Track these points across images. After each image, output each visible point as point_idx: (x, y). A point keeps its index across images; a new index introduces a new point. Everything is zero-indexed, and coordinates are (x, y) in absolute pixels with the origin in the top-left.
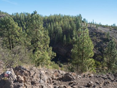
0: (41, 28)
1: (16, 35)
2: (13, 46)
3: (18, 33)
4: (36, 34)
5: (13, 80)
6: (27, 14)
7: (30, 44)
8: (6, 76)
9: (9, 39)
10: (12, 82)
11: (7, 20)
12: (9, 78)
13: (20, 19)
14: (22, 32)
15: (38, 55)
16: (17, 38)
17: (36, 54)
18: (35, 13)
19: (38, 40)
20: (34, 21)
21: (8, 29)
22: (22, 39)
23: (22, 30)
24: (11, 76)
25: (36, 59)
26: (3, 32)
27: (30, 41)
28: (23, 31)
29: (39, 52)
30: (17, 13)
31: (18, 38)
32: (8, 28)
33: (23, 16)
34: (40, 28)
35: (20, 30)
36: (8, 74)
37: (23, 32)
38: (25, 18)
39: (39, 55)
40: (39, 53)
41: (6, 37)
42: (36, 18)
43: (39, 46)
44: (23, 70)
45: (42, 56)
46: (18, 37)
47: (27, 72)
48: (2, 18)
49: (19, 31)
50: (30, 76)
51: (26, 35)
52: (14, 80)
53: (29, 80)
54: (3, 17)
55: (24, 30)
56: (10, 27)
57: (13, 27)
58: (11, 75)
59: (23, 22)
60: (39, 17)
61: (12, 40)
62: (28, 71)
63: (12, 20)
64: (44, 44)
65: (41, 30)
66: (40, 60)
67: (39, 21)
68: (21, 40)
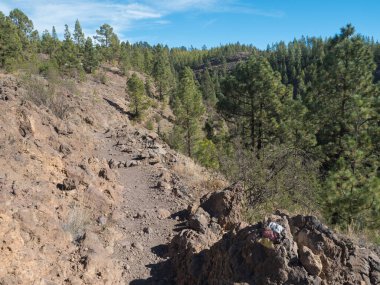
0: (365, 87)
1: (273, 110)
2: (260, 142)
3: (280, 105)
4: (342, 108)
5: (289, 255)
6: (312, 40)
7: (315, 142)
8: (269, 236)
9: (253, 121)
10: (286, 262)
11: (252, 67)
12: (279, 247)
13: (287, 61)
14: (292, 103)
15: (338, 185)
16: (274, 120)
17: (335, 180)
18: (347, 32)
19: (344, 131)
20: (341, 63)
21: (252, 93)
22: (289, 124)
23: (291, 95)
24: (282, 239)
25: (330, 198)
26: (240, 102)
27: (316, 132)
28: (295, 98)
29: (348, 173)
30: (282, 44)
31: (278, 121)
32: (253, 88)
33: (297, 51)
34: (358, 88)
35: (286, 95)
36: (275, 232)
37: (296, 102)
38: (304, 57)
39: (344, 185)
40: (346, 179)
41: (246, 115)
42: (347, 53)
43: (348, 153)
44: (318, 232)
45: (355, 189)
46: (278, 117)
47: (332, 245)
48: (242, 62)
49: (281, 99)
50: (342, 261)
51: (305, 111)
52: (292, 256)
53: (337, 275)
54: (243, 59)
55: (299, 97)
56: (258, 87)
57: (267, 86)
58: (284, 237)
59: (297, 70)
60: (359, 46)
61: (260, 125)
62: (335, 241)
63: (266, 66)
64: (370, 147)
65: (364, 95)
66: (347, 206)
67: (357, 63)
68: (285, 126)
